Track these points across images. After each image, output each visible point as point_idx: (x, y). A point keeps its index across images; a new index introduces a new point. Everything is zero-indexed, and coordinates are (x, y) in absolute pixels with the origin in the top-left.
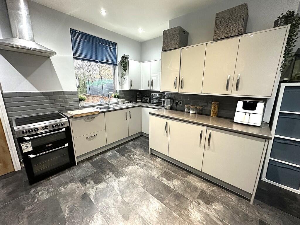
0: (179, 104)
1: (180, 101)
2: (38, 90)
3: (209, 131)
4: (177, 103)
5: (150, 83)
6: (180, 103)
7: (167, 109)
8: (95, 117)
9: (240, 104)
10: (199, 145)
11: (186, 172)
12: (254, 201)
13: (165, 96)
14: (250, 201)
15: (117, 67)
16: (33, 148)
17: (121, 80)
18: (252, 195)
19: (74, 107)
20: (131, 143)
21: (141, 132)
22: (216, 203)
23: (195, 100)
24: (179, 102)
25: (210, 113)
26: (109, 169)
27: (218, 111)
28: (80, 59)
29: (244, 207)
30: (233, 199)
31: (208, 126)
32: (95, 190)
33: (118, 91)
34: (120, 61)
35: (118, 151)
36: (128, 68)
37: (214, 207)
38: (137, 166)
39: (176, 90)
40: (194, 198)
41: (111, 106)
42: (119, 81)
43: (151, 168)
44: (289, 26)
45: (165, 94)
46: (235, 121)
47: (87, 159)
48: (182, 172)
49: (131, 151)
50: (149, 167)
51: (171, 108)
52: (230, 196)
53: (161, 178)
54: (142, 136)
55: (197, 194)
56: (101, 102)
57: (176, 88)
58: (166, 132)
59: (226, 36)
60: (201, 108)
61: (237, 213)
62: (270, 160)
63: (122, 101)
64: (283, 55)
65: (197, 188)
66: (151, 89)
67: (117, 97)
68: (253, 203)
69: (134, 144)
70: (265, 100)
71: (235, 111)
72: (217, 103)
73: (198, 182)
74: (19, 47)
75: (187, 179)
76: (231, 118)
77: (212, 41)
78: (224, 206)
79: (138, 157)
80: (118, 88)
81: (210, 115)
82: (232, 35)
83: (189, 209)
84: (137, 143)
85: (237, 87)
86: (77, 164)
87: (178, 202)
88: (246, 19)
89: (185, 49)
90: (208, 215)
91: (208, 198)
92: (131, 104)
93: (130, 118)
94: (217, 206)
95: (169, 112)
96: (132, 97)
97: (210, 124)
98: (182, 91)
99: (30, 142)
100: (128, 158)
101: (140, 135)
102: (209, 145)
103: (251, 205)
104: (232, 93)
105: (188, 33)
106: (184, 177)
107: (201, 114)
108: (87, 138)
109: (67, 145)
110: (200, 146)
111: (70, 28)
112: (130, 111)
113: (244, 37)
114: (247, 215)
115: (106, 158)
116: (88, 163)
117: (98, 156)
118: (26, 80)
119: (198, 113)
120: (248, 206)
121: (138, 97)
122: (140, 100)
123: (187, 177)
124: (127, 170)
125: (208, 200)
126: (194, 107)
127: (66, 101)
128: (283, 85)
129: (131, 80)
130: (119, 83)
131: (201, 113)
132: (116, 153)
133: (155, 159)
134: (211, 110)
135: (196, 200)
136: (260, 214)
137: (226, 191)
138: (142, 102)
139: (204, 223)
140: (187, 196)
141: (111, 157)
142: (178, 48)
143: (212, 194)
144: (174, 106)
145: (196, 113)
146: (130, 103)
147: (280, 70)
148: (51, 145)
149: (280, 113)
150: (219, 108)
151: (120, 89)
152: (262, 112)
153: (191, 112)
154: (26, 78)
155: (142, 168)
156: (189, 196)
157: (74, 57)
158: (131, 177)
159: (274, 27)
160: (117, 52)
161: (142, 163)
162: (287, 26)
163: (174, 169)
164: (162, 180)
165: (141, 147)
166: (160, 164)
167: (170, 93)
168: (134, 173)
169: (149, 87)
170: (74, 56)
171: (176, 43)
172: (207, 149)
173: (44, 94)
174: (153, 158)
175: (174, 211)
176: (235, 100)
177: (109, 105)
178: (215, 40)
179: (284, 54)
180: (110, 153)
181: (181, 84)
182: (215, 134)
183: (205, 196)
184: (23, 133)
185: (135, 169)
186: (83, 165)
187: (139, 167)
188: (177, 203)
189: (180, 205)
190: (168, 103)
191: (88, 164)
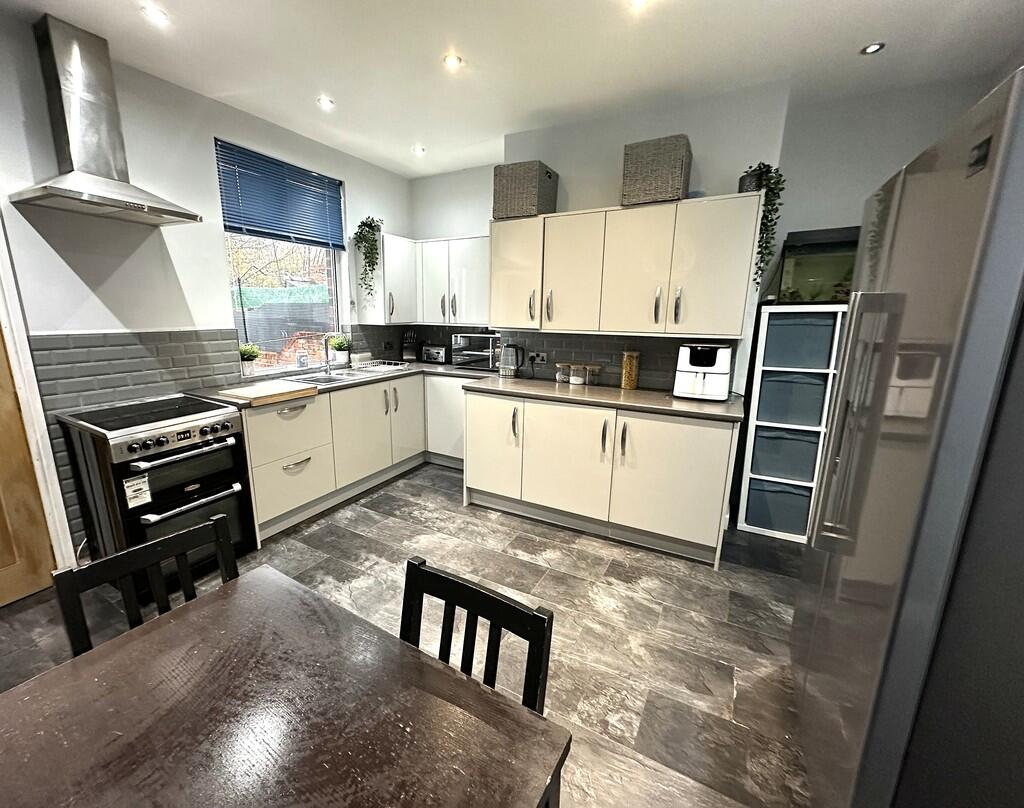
0: (538, 360)
1: (542, 354)
2: (126, 325)
3: (623, 419)
4: (532, 359)
5: (449, 304)
6: (543, 360)
7: (505, 376)
8: (305, 406)
9: (684, 353)
10: (602, 456)
11: (571, 533)
12: (720, 564)
13: (496, 340)
14: (712, 565)
15: (345, 255)
16: (153, 495)
17: (358, 295)
18: (716, 549)
19: (226, 378)
20: (401, 483)
21: (426, 453)
22: (645, 579)
23: (581, 348)
24: (538, 355)
25: (621, 383)
26: (365, 547)
27: (638, 375)
28: (241, 229)
29: (701, 576)
30: (680, 568)
31: (618, 408)
32: (346, 592)
33: (349, 330)
34: (352, 236)
35: (372, 506)
36: (380, 257)
37: (642, 585)
38: (440, 534)
39: (535, 325)
40: (597, 576)
41: (334, 374)
42: (351, 296)
43: (479, 533)
44: (763, 191)
45: (498, 335)
46: (676, 393)
47: (287, 533)
48: (562, 534)
49: (407, 504)
50: (472, 532)
51: (518, 375)
52: (673, 563)
53: (511, 551)
54: (426, 463)
55: (603, 570)
56: (302, 364)
57: (532, 317)
58: (515, 434)
59: (649, 199)
60: (597, 368)
61: (689, 587)
62: (751, 479)
63: (361, 360)
64: (757, 250)
65: (602, 559)
66: (451, 321)
67: (348, 348)
68: (719, 569)
69: (412, 486)
70: (732, 344)
71: (675, 370)
72: (635, 354)
73: (601, 548)
74: (85, 197)
75: (575, 546)
76: (668, 390)
77: (619, 208)
78: (661, 581)
79: (435, 515)
80: (348, 319)
81: (619, 386)
82: (660, 197)
83: (590, 594)
84: (418, 482)
85: (676, 315)
86: (259, 547)
87: (565, 587)
88: (688, 165)
89: (555, 221)
90: (632, 599)
91: (628, 572)
92: (392, 368)
93: (396, 410)
94: (647, 583)
95: (515, 383)
96: (389, 346)
97: (622, 402)
98: (550, 327)
99: (144, 477)
100: (406, 520)
101: (420, 461)
102: (623, 454)
103: (716, 572)
104: (666, 329)
105: (557, 176)
106: (568, 544)
107: (598, 385)
108: (285, 469)
109: (237, 487)
110: (602, 461)
111: (215, 139)
112: (395, 389)
113: (686, 205)
114: (708, 588)
115: (342, 526)
116: (293, 541)
117: (314, 522)
118: (93, 297)
119: (592, 384)
120: (710, 574)
121: (406, 348)
122: (412, 355)
123: (574, 542)
124: (415, 546)
125: (628, 575)
126: (581, 367)
127: (205, 361)
128: (766, 310)
129: (390, 294)
130: (352, 303)
131: (599, 381)
132: (365, 512)
133: (483, 513)
134: (621, 374)
135: (603, 579)
136: (731, 583)
137: (664, 557)
138: (419, 360)
139: (625, 611)
140: (581, 574)
141: (355, 521)
142: (535, 216)
143: (635, 564)
144: (526, 367)
145: (584, 384)
146: (389, 364)
147: (755, 280)
148: (197, 486)
149: (763, 371)
150: (640, 368)
151: (353, 323)
152: (728, 371)
153: (573, 380)
154: (93, 290)
155: (454, 535)
156: (587, 574)
157: (225, 226)
158: (435, 559)
159: (740, 192)
160: (342, 208)
161: (452, 527)
162: (760, 193)
163: (540, 529)
164: (515, 554)
165: (436, 491)
166: (502, 524)
167: (514, 333)
168: (437, 549)
169: (444, 315)
170: (227, 224)
171: (531, 200)
172: (619, 462)
173: (141, 337)
174: (478, 513)
175: (559, 603)
176: (673, 345)
177: (326, 371)
178: (625, 206)
179: (760, 246)
180: (347, 513)
181: (548, 308)
182: (637, 425)
183: (620, 569)
184: (131, 449)
185: (437, 541)
186: (282, 547)
187: (446, 536)
188: (562, 589)
189: (570, 591)
190: (507, 361)
191: (294, 543)
